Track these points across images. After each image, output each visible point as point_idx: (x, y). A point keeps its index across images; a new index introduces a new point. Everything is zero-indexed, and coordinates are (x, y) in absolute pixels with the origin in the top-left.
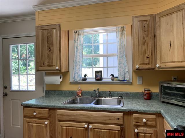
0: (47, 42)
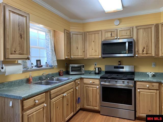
0: (18, 28)
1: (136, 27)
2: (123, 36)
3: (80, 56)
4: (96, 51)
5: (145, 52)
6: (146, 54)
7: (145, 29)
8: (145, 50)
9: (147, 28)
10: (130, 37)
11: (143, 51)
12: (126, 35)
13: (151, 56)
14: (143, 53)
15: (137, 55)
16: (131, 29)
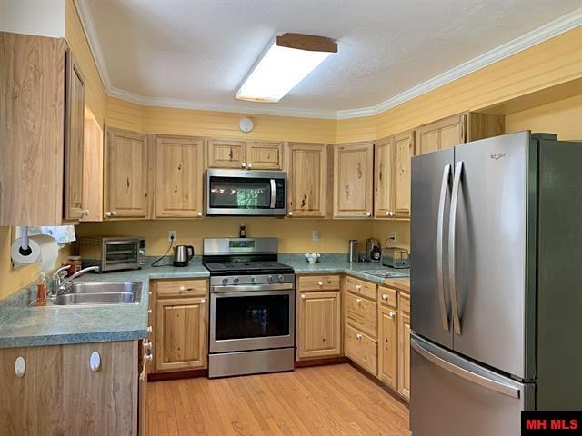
1: (291, 144)
2: (259, 162)
3: (136, 209)
4: (187, 197)
5: (306, 207)
6: (310, 210)
7: (307, 151)
8: (307, 201)
9: (311, 149)
10: (277, 167)
11: (304, 204)
12: (268, 160)
13: (318, 215)
14: (304, 207)
15: (291, 213)
16: (280, 147)
